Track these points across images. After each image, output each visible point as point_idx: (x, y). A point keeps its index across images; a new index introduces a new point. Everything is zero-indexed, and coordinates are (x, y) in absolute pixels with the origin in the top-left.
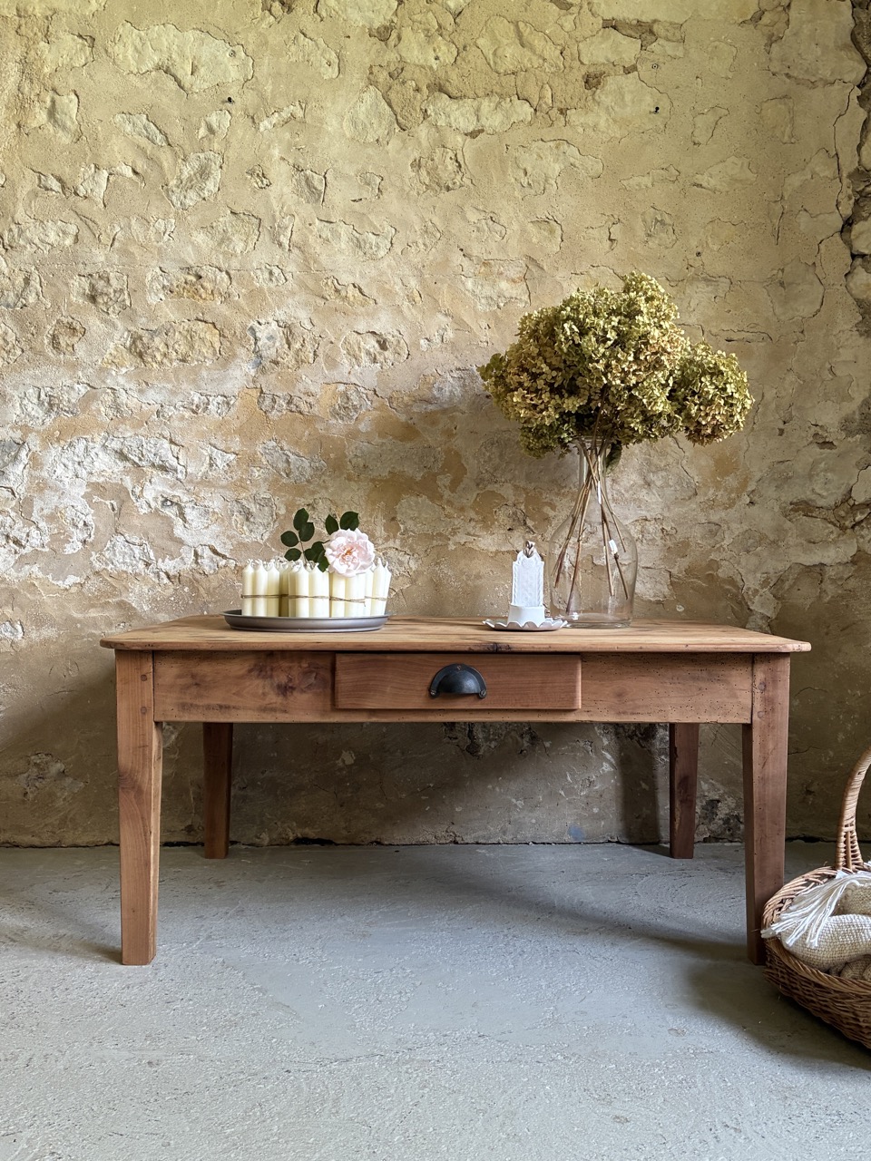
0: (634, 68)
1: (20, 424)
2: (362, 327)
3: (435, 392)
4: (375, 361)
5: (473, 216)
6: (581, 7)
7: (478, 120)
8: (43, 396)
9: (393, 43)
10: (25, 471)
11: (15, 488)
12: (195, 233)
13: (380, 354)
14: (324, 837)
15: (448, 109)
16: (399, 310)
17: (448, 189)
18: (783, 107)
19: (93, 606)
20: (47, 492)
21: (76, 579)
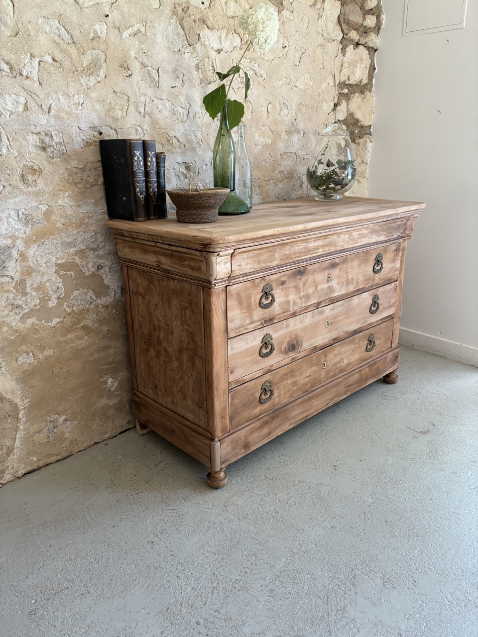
1: (9, 235)
2: (180, 160)
4: (186, 177)
7: (221, 42)
8: (21, 215)
10: (18, 263)
11: (12, 274)
12: (95, 105)
13: (188, 173)
15: (209, 35)
16: (194, 150)
19: (69, 332)
20: (33, 274)
21: (58, 320)
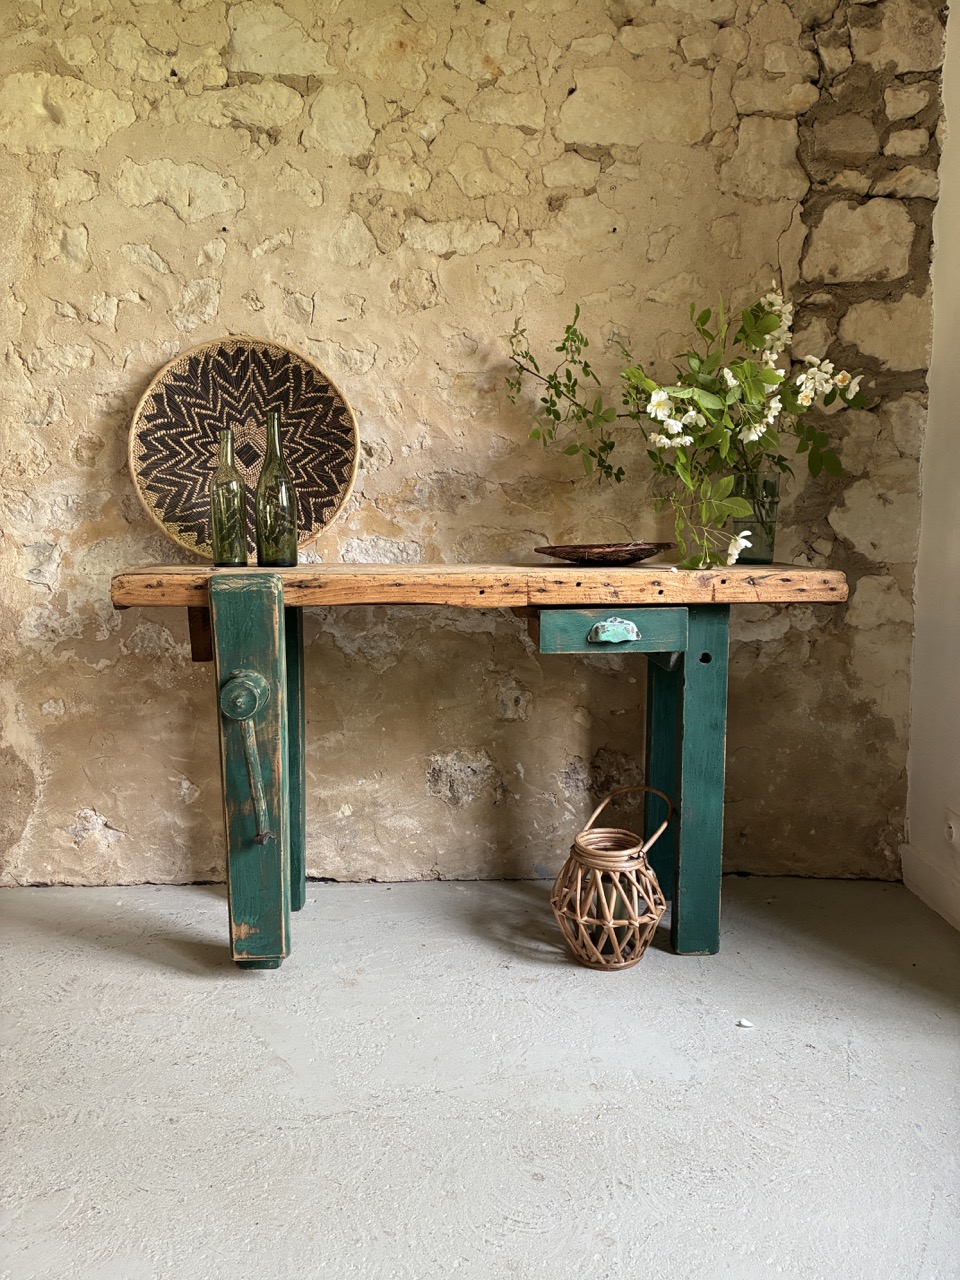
0: (593, 190)
1: (51, 528)
3: (416, 494)
4: (362, 466)
5: (447, 333)
6: (545, 133)
7: (451, 241)
8: (70, 503)
9: (372, 171)
10: (59, 569)
11: (50, 584)
13: (366, 460)
14: (327, 876)
15: (423, 233)
16: (382, 420)
17: (425, 308)
18: (731, 224)
19: (124, 685)
20: (78, 587)
21: (108, 662)
